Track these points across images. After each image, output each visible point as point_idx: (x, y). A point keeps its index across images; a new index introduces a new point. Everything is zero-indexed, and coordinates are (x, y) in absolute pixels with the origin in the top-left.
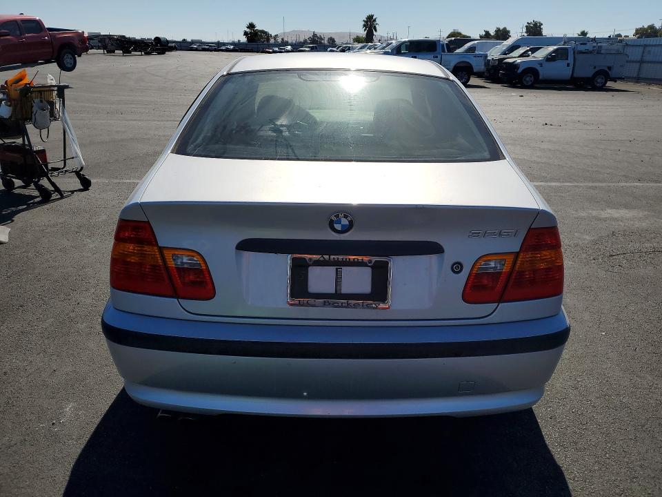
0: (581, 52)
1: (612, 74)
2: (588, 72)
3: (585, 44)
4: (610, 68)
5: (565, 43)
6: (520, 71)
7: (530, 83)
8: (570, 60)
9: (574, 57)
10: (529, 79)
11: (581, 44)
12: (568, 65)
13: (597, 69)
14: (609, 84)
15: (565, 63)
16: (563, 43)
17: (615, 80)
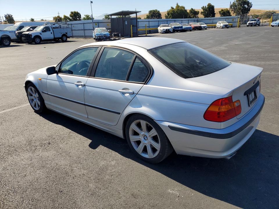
0: (54, 28)
1: (68, 35)
2: (60, 36)
3: (55, 25)
4: (66, 33)
5: (46, 24)
6: (33, 37)
7: (39, 42)
8: (52, 31)
9: (53, 30)
10: (38, 40)
11: (53, 25)
12: (51, 33)
13: (62, 34)
14: (68, 39)
15: (50, 32)
16: (45, 24)
17: (69, 37)
